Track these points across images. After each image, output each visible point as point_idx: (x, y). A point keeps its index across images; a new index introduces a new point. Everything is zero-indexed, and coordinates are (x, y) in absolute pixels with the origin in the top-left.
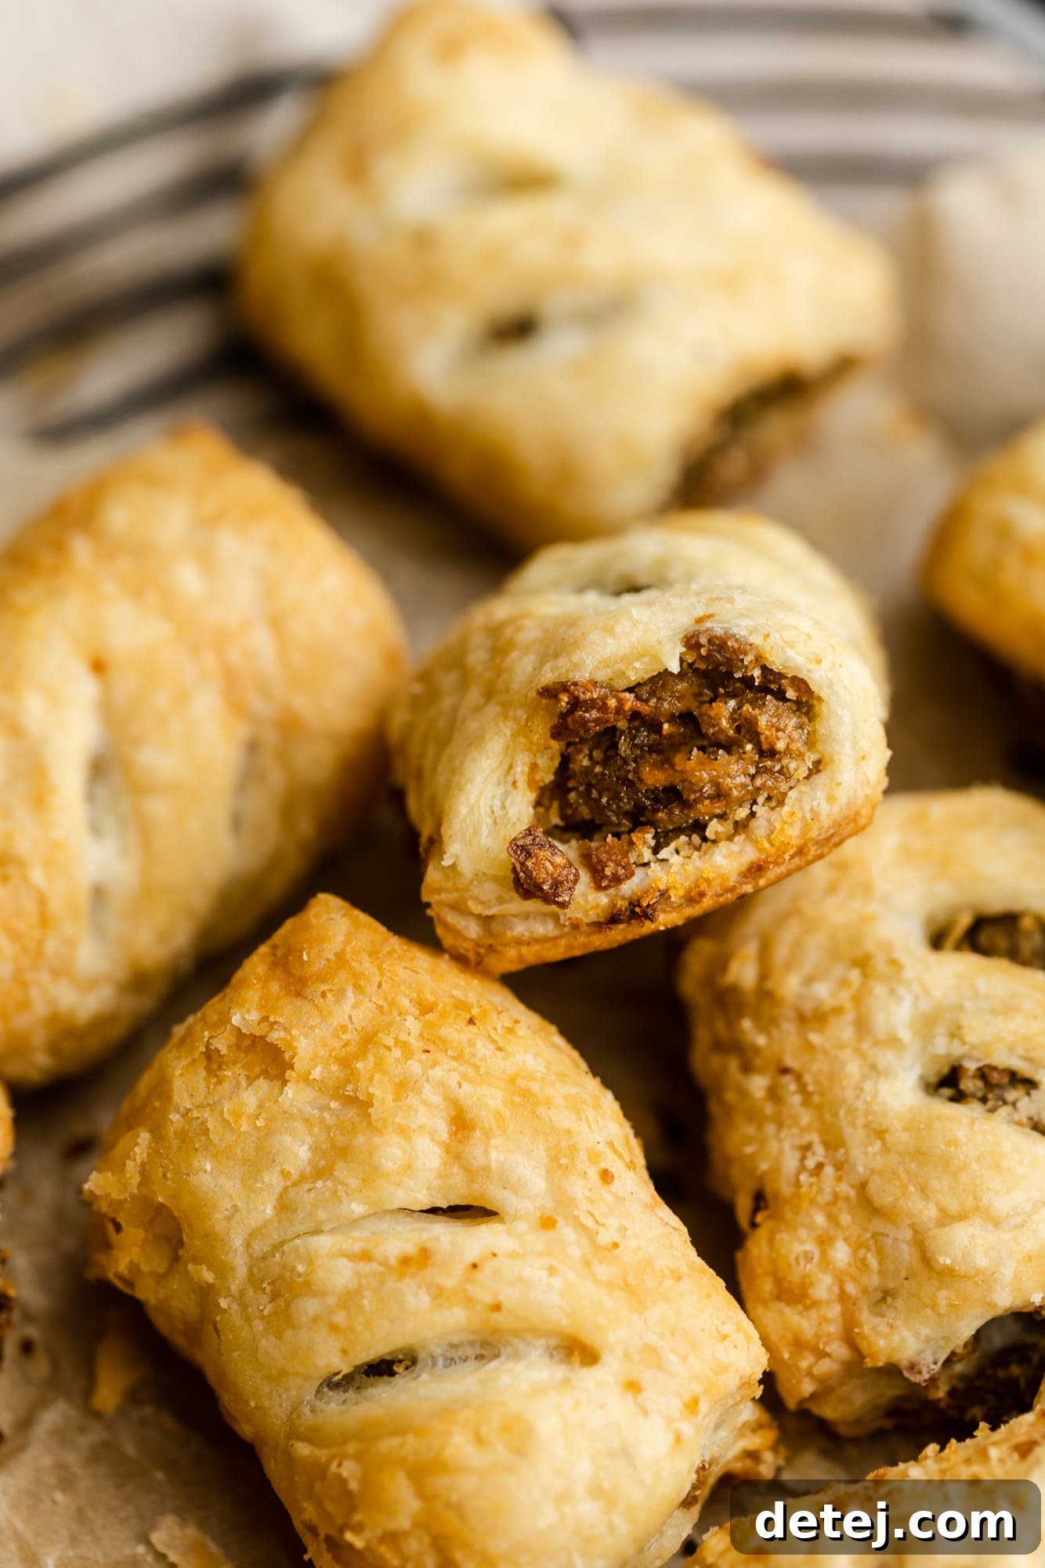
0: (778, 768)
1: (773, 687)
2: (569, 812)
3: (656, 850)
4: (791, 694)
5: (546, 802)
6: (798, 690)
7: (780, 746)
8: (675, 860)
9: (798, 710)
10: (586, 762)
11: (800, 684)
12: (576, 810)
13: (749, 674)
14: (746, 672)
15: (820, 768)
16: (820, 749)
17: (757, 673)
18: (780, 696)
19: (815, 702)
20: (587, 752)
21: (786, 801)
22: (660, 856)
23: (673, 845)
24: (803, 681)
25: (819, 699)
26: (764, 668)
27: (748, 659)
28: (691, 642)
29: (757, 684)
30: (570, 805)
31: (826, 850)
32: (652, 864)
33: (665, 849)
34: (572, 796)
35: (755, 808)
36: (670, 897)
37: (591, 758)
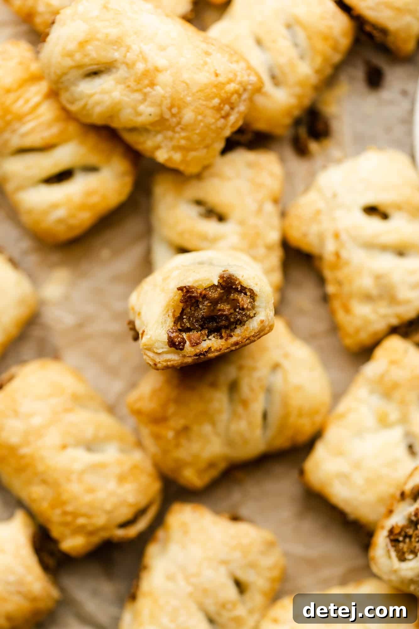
0: (244, 313)
1: (244, 292)
2: (183, 325)
3: (208, 337)
4: (248, 294)
5: (176, 322)
6: (250, 292)
7: (245, 306)
8: (213, 339)
9: (250, 298)
10: (189, 310)
11: (251, 291)
12: (185, 324)
13: (237, 287)
14: (236, 286)
15: (256, 315)
16: (256, 310)
17: (239, 287)
18: (245, 294)
19: (255, 296)
20: (189, 307)
21: (245, 324)
22: (209, 338)
23: (213, 335)
24: (252, 290)
25: (256, 295)
26: (241, 286)
27: (237, 282)
28: (222, 277)
29: (239, 290)
30: (184, 323)
31: (256, 339)
32: (207, 340)
33: (211, 336)
34: (185, 320)
35: (236, 326)
36: (211, 350)
37: (191, 309)
